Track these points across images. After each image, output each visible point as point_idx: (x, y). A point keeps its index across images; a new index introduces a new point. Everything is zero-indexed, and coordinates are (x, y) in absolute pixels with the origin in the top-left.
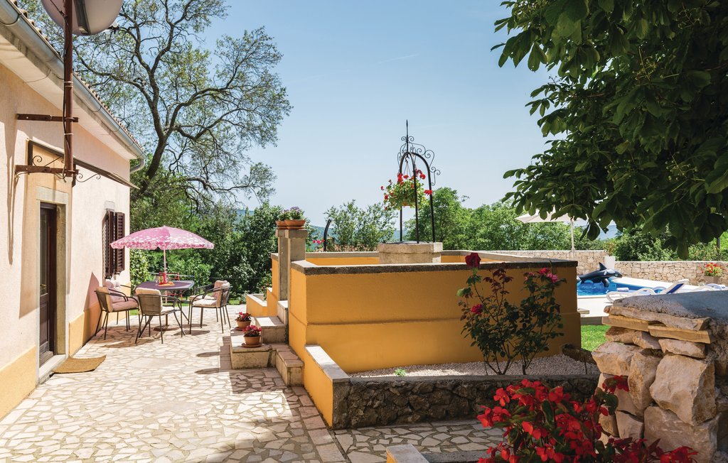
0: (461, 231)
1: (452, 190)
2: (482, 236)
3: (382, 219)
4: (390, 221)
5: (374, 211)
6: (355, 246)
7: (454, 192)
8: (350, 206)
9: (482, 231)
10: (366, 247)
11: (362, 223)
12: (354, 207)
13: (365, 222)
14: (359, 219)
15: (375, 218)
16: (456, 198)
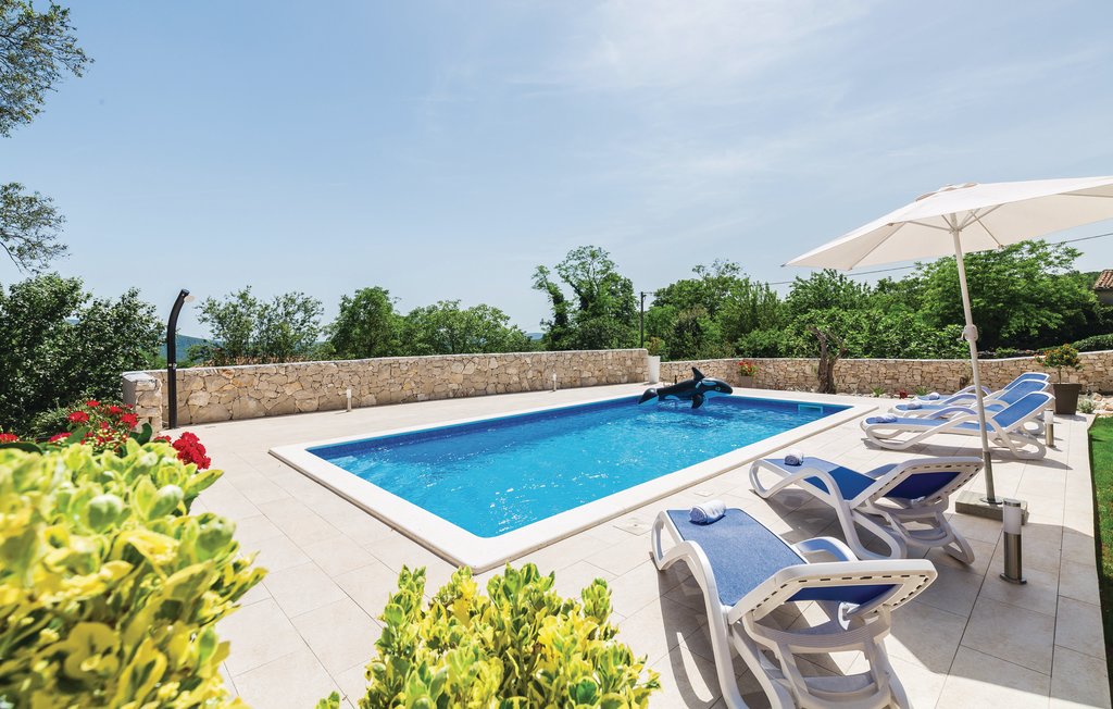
0: (394, 337)
1: (383, 290)
2: (421, 341)
3: (299, 316)
4: (312, 319)
5: (285, 305)
6: (254, 356)
7: (386, 292)
8: (243, 296)
9: (421, 335)
10: (272, 356)
11: (265, 321)
12: (250, 296)
13: (270, 320)
14: (260, 316)
15: (288, 314)
16: (387, 299)
